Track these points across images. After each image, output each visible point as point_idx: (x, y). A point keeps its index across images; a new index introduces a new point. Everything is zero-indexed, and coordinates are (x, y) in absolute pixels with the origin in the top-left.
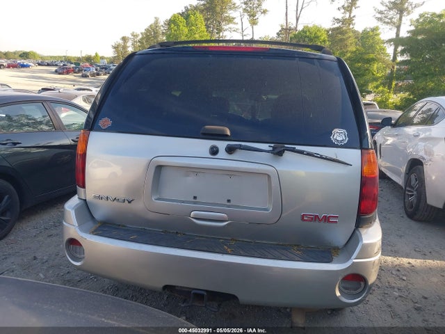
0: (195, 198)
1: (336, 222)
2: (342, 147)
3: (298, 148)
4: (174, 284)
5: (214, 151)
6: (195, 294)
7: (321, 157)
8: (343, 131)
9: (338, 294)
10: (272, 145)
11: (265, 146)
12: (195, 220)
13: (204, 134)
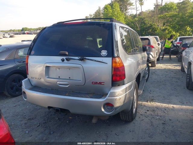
0: (59, 77)
1: (104, 84)
2: (105, 57)
3: (87, 58)
4: (51, 106)
5: (63, 60)
6: (56, 109)
7: (95, 61)
8: (105, 51)
9: (103, 110)
10: (80, 57)
11: (77, 58)
12: (59, 85)
13: (60, 54)
